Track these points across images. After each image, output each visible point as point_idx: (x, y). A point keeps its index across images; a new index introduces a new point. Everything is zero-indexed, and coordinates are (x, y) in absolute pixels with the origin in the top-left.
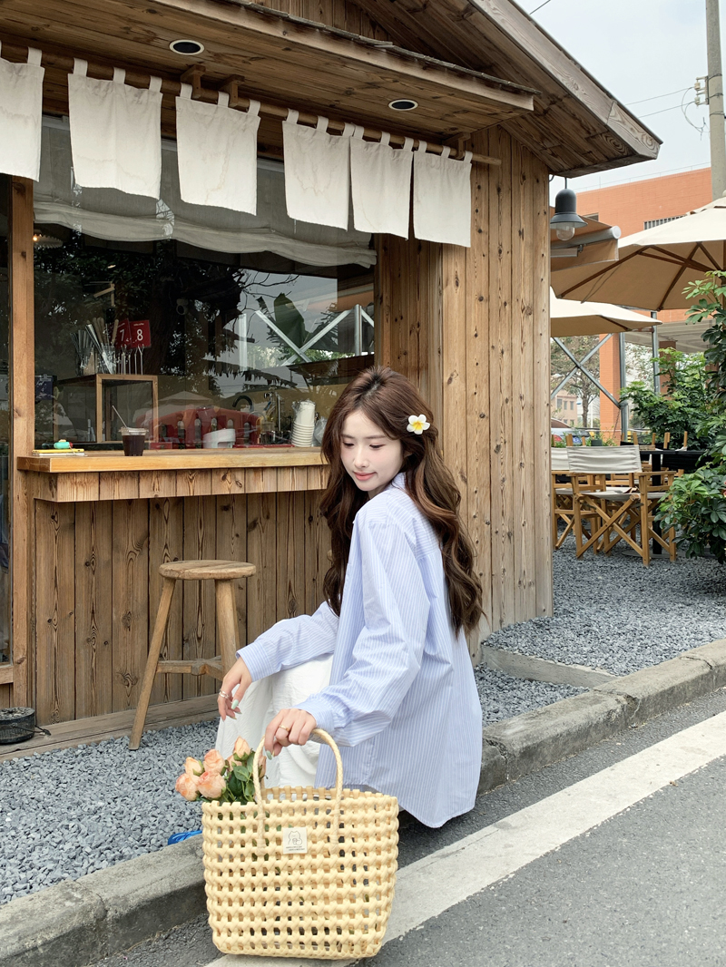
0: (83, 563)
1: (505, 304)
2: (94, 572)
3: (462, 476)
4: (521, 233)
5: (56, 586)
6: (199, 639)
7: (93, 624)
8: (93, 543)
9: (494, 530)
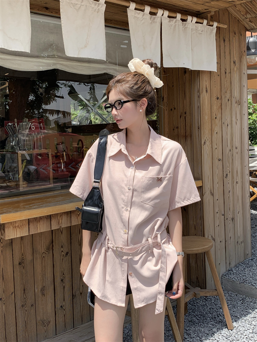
0: (18, 264)
1: (229, 100)
2: (24, 268)
3: (211, 193)
4: (234, 62)
5: (3, 279)
6: (81, 294)
7: (25, 296)
8: (22, 251)
9: (226, 218)
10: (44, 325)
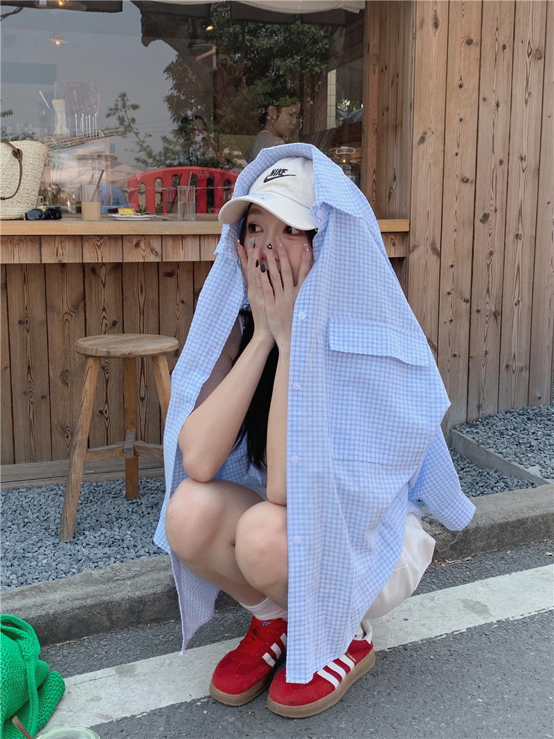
0: (17, 322)
1: (504, 47)
2: (28, 331)
7: (30, 379)
8: (26, 303)
9: (474, 308)
10: (66, 435)
